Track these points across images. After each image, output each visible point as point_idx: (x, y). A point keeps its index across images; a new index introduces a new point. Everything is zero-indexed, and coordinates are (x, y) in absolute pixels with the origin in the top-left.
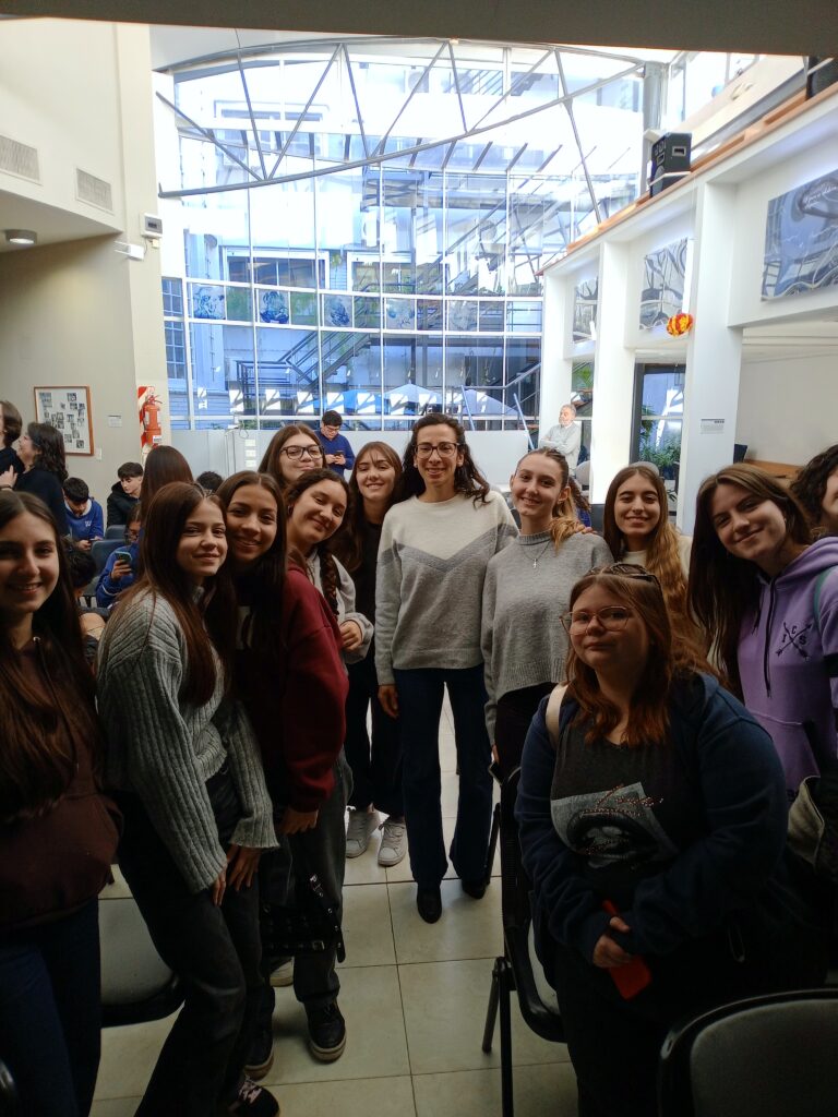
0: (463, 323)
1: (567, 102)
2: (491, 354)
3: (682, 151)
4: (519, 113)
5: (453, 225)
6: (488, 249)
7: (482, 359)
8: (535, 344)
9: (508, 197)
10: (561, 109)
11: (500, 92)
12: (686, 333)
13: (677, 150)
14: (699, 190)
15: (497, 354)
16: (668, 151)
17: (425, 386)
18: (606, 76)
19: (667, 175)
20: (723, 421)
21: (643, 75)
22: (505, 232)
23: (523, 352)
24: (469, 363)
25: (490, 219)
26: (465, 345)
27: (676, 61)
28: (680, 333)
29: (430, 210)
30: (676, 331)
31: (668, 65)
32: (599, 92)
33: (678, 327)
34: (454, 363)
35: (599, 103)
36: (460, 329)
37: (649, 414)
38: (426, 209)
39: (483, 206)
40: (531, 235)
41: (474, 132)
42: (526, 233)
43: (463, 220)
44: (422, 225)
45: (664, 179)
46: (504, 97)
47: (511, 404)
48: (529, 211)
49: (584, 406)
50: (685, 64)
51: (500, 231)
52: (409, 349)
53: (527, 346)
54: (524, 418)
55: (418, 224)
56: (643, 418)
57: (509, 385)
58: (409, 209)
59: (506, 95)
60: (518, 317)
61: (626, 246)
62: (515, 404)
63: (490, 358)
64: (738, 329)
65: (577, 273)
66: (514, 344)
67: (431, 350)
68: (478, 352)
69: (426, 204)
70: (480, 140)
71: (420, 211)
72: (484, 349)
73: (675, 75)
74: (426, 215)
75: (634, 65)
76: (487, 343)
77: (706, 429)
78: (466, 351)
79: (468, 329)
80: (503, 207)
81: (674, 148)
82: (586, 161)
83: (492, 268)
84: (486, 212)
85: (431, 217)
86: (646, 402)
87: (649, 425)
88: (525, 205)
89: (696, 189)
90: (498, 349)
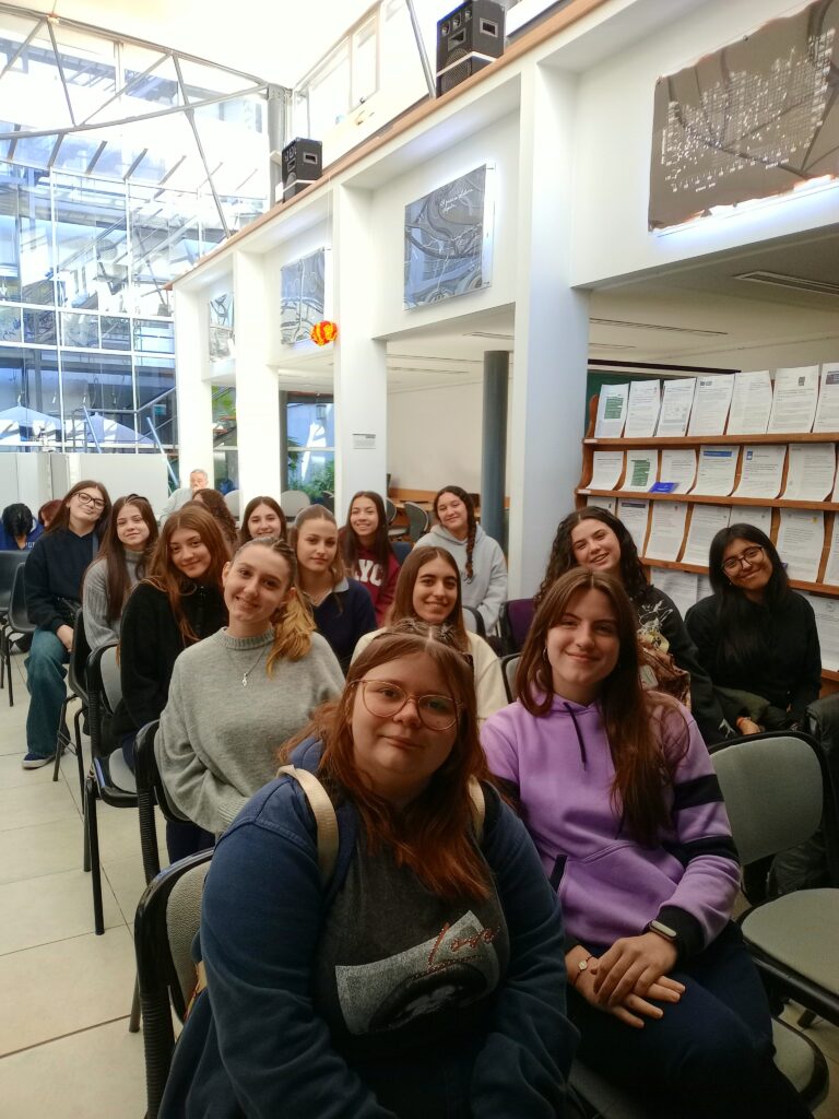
0: (81, 338)
1: (189, 111)
2: (119, 383)
3: (313, 158)
4: (137, 115)
5: (65, 241)
6: (110, 272)
7: (108, 387)
8: (168, 375)
9: (128, 214)
10: (181, 117)
11: (113, 88)
12: (331, 343)
13: (307, 157)
14: (335, 194)
15: (126, 383)
16: (298, 156)
17: (40, 410)
18: (229, 91)
19: (298, 181)
20: (373, 436)
21: (267, 97)
22: (127, 253)
23: (155, 382)
24: (93, 389)
25: (108, 237)
26: (87, 371)
27: (298, 88)
28: (326, 342)
29: (38, 222)
30: (321, 340)
31: (291, 90)
32: (222, 106)
33: (323, 335)
34: (76, 390)
35: (222, 117)
36: (79, 345)
37: (294, 445)
38: (32, 220)
39: (99, 224)
40: (156, 258)
41: (84, 127)
42: (150, 256)
43: (78, 238)
44: (29, 239)
45: (297, 185)
46: (118, 95)
47: (145, 430)
48: (150, 234)
49: (226, 434)
50: (308, 93)
51: (121, 250)
52: (19, 371)
53: (160, 375)
54: (163, 447)
55: (25, 238)
56: (291, 449)
57: (140, 409)
58: (13, 218)
59: (121, 92)
60: (148, 344)
61: (261, 258)
62: (150, 430)
63: (117, 386)
64: (382, 342)
65: (208, 288)
66: (145, 372)
67: (46, 374)
68: (104, 379)
69: (32, 215)
70: (92, 138)
71: (25, 222)
72: (111, 376)
73: (299, 102)
74: (33, 228)
75: (256, 85)
76: (114, 369)
77: (358, 445)
78: (89, 377)
79: (88, 345)
80: (123, 227)
81: (305, 154)
82: (213, 178)
83: (115, 290)
84: (101, 230)
85: (40, 232)
86: (291, 433)
87: (295, 456)
88: (147, 228)
89: (331, 192)
90: (127, 377)
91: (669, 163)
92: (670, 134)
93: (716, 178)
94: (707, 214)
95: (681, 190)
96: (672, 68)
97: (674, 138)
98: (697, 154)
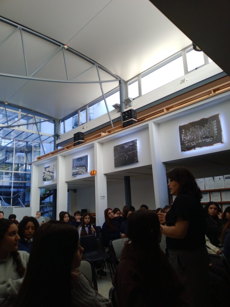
1: (36, 124)
3: (82, 136)
14: (95, 144)
16: (79, 135)
20: (104, 197)
21: (54, 121)
27: (62, 120)
28: (94, 175)
31: (60, 120)
33: (94, 173)
50: (64, 121)
57: (14, 196)
64: (106, 175)
77: (101, 199)
91: (184, 140)
92: (184, 135)
93: (196, 143)
94: (195, 149)
95: (188, 145)
96: (182, 124)
97: (184, 136)
98: (191, 139)
